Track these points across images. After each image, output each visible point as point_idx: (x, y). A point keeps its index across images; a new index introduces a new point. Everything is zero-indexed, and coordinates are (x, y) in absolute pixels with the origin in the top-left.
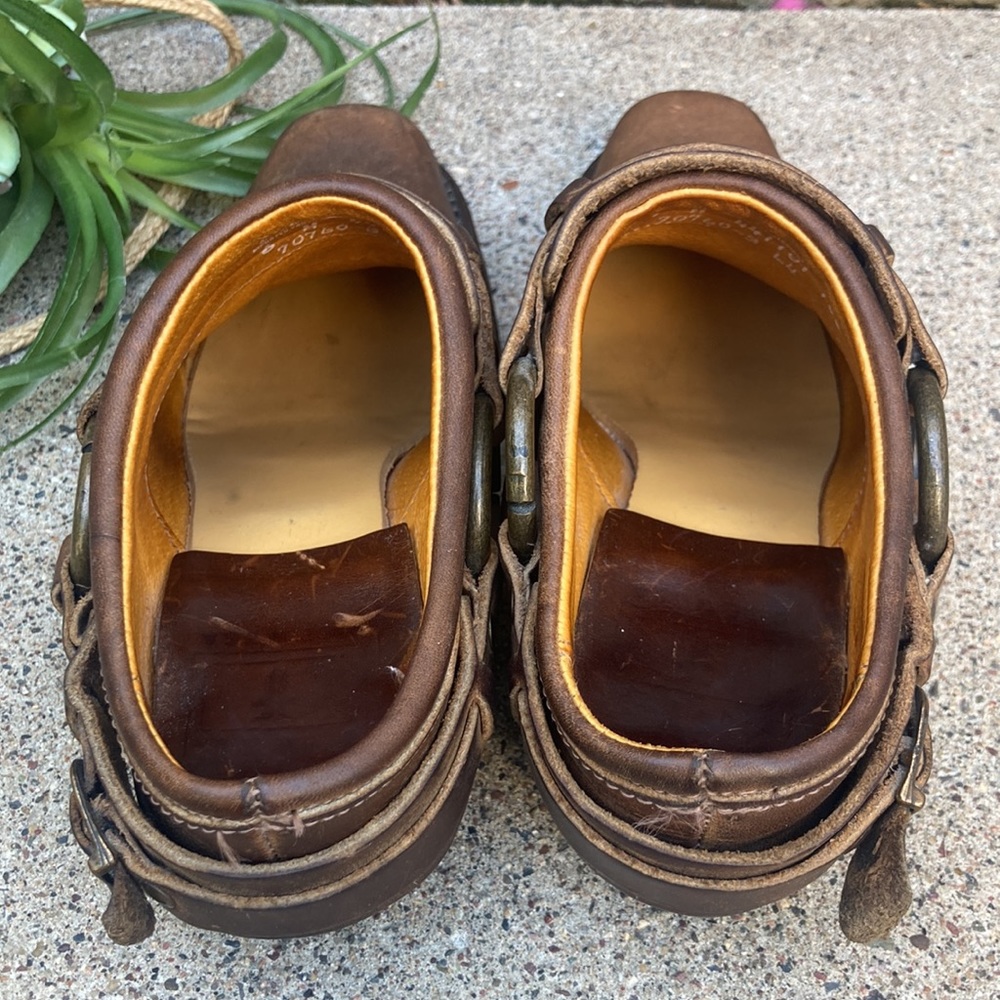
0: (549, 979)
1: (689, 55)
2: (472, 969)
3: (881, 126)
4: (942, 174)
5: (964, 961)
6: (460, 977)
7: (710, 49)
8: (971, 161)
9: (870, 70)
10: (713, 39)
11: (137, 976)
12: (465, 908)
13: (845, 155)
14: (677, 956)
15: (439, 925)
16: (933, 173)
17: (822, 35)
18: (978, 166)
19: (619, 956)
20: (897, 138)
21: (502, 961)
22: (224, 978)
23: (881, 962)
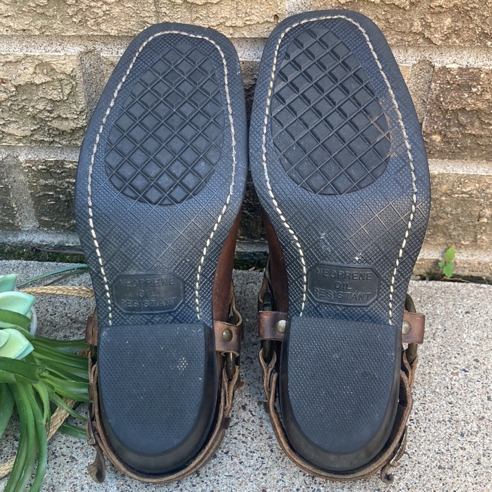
4: (452, 388)
8: (467, 381)
16: (448, 388)
18: (470, 383)
20: (430, 364)
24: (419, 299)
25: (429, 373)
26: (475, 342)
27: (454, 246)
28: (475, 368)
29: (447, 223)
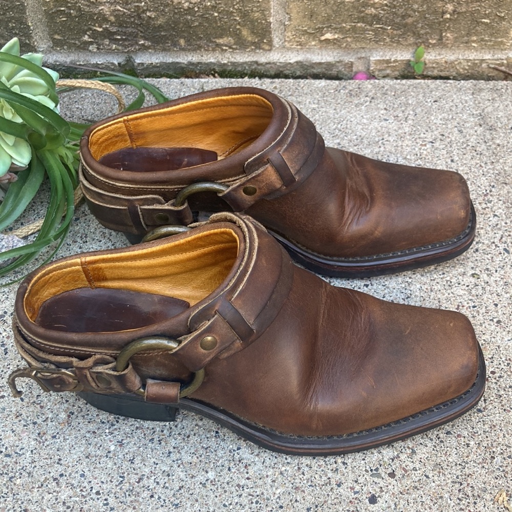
0: (246, 490)
1: (316, 101)
2: (216, 486)
3: (396, 133)
4: (420, 155)
5: (409, 483)
6: (211, 490)
7: (325, 99)
8: (433, 149)
9: (393, 108)
10: (327, 94)
11: (84, 490)
12: (214, 463)
13: (380, 147)
14: (296, 481)
15: (203, 470)
16: (417, 155)
17: (373, 92)
18: (436, 151)
19: (274, 481)
20: (402, 139)
21: (228, 483)
22: (119, 491)
23: (376, 483)
24: (393, 93)
25: (402, 145)
26: (441, 122)
27: (423, 46)
28: (441, 140)
29: (415, 22)
